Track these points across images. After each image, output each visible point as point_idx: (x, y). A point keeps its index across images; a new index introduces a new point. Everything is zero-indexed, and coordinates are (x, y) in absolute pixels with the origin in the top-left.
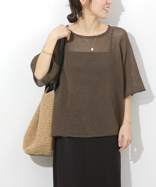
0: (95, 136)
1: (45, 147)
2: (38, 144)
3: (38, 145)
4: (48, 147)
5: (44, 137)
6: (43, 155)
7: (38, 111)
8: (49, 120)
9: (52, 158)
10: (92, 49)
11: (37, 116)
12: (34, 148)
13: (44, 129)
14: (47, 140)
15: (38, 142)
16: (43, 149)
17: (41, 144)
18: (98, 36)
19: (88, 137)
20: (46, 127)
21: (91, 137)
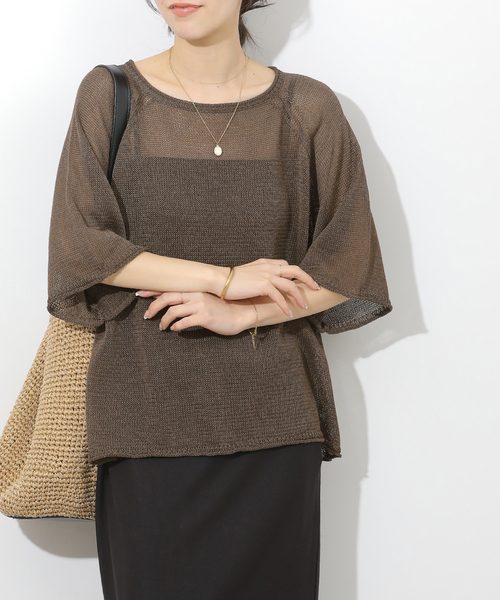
0: (244, 449)
1: (58, 489)
2: (33, 478)
3: (34, 485)
4: (69, 490)
5: (55, 454)
6: (57, 516)
7: (40, 361)
8: (72, 394)
9: (92, 525)
10: (218, 151)
11: (36, 379)
12: (22, 494)
13: (55, 426)
14: (63, 464)
15: (35, 473)
16: (53, 497)
17: (44, 480)
18: (242, 104)
19: (219, 453)
20: (60, 421)
21: (229, 452)
